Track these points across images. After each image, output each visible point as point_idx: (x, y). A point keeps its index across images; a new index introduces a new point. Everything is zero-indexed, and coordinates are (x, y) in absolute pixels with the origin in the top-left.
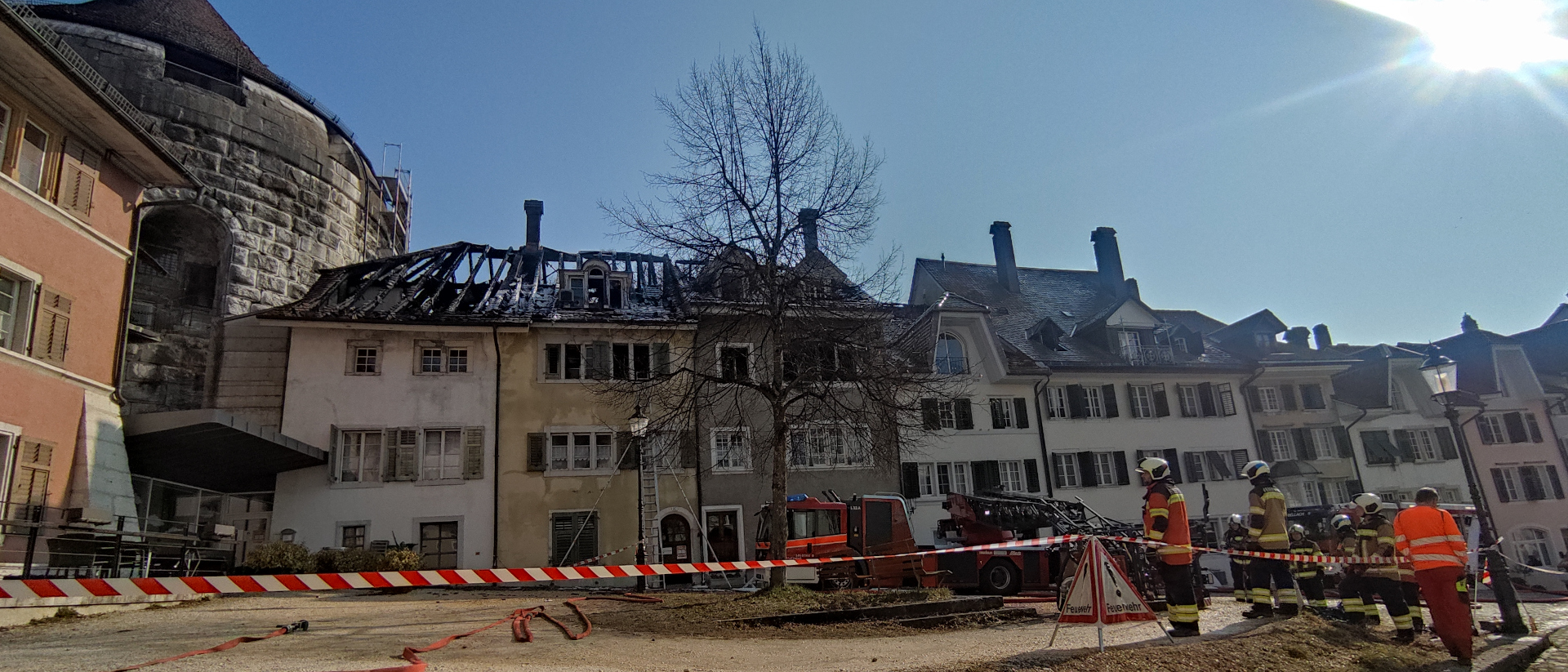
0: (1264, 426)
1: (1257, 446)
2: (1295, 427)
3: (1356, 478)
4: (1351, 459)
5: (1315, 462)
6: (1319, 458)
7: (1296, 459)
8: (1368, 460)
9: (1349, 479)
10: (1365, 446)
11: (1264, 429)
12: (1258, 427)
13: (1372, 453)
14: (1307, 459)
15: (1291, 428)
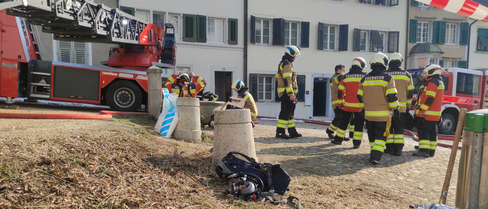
0: (416, 17)
1: (407, 31)
2: (436, 20)
3: (466, 60)
4: (467, 46)
5: (442, 46)
6: (446, 44)
7: (431, 42)
8: (477, 49)
9: (461, 60)
10: (478, 38)
11: (416, 19)
12: (412, 17)
13: (481, 43)
14: (438, 43)
15: (433, 20)
